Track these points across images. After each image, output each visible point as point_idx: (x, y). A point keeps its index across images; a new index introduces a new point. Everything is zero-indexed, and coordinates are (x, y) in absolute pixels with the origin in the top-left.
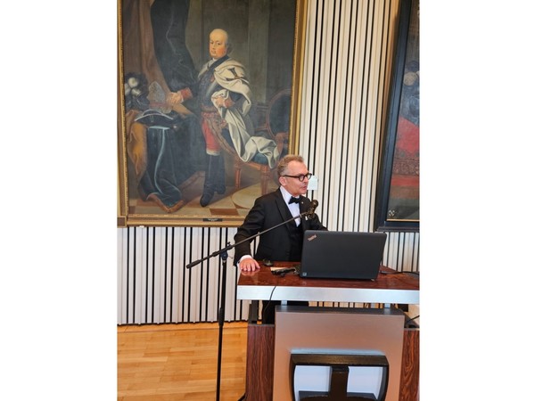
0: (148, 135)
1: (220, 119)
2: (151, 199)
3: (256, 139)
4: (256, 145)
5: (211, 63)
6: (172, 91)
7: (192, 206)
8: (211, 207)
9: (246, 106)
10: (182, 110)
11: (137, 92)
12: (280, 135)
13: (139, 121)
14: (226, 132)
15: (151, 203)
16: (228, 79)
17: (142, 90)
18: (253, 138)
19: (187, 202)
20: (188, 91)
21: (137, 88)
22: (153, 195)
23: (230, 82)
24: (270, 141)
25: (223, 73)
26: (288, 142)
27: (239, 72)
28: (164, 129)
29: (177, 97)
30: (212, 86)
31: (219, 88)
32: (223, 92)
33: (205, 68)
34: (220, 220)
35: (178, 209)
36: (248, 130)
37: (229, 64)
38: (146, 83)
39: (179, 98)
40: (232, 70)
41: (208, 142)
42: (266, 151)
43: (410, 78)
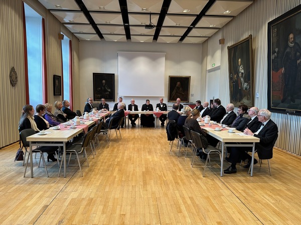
4: (245, 85)
9: (244, 75)
10: (236, 79)
12: (249, 82)
14: (241, 83)
16: (241, 70)
29: (235, 76)
30: (239, 72)
33: (238, 68)
36: (244, 82)
40: (242, 67)
43: (273, 57)
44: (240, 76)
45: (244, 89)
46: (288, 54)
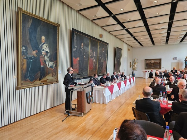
0: (27, 62)
1: (44, 58)
2: (27, 80)
3: (51, 62)
5: (42, 44)
7: (37, 81)
8: (41, 80)
9: (49, 54)
10: (36, 55)
11: (25, 51)
12: (55, 61)
13: (25, 59)
14: (45, 61)
15: (27, 81)
16: (45, 48)
17: (26, 50)
19: (36, 80)
20: (37, 51)
21: (25, 49)
22: (28, 79)
24: (53, 63)
25: (44, 47)
26: (56, 63)
27: (47, 47)
28: (31, 60)
29: (34, 52)
30: (42, 50)
31: (44, 50)
32: (44, 51)
33: (41, 45)
34: (43, 83)
35: (34, 82)
36: (49, 60)
37: (45, 44)
38: (27, 48)
39: (35, 52)
40: (46, 46)
41: (41, 63)
42: (53, 65)
43: (74, 50)
44: (42, 53)
45: (49, 67)
46: (81, 52)
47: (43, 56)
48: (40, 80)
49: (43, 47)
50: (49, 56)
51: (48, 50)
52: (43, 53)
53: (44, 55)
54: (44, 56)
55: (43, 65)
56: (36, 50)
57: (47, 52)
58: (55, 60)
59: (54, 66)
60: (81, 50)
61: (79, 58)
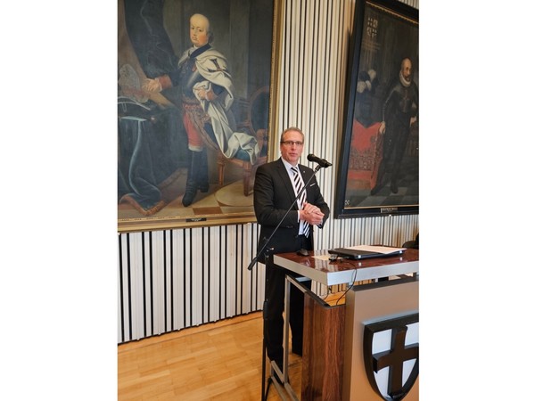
0: (120, 125)
1: (203, 113)
2: (126, 201)
3: (239, 135)
5: (192, 50)
6: (148, 77)
8: (195, 206)
9: (229, 100)
10: (161, 100)
12: (260, 132)
14: (208, 127)
15: (125, 205)
18: (235, 134)
20: (167, 78)
22: (127, 196)
23: (212, 74)
24: (251, 137)
25: (205, 63)
26: (266, 139)
28: (140, 120)
29: (154, 85)
30: (194, 76)
31: (200, 79)
32: (205, 83)
33: (186, 56)
36: (231, 126)
37: (210, 54)
39: (156, 86)
40: (214, 61)
41: (190, 137)
42: (247, 147)
43: (361, 86)
44: (196, 93)
45: (229, 155)
46: (397, 97)
47: (198, 104)
48: (186, 204)
49: (198, 64)
50: (231, 108)
51: (223, 81)
52: (200, 91)
53: (203, 99)
54: (203, 105)
55: (200, 143)
56: (162, 75)
57: (218, 90)
58: (262, 128)
59: (257, 150)
60: (398, 89)
61: (383, 125)
